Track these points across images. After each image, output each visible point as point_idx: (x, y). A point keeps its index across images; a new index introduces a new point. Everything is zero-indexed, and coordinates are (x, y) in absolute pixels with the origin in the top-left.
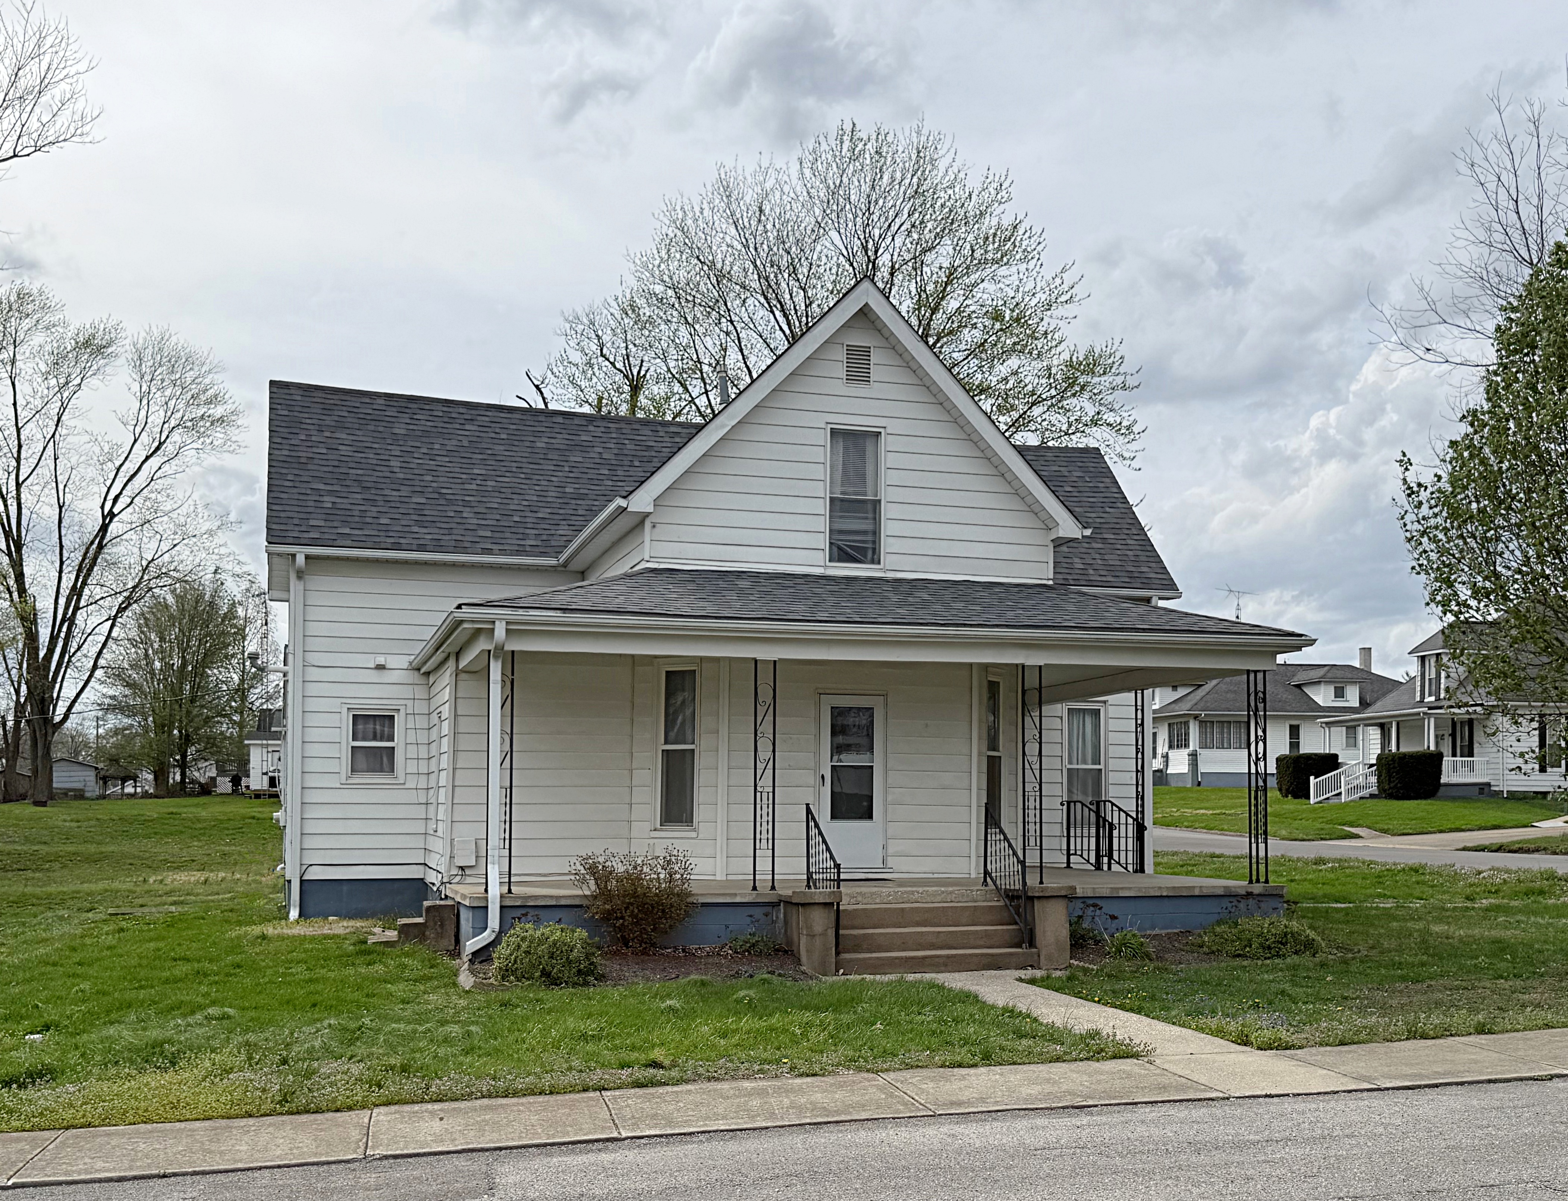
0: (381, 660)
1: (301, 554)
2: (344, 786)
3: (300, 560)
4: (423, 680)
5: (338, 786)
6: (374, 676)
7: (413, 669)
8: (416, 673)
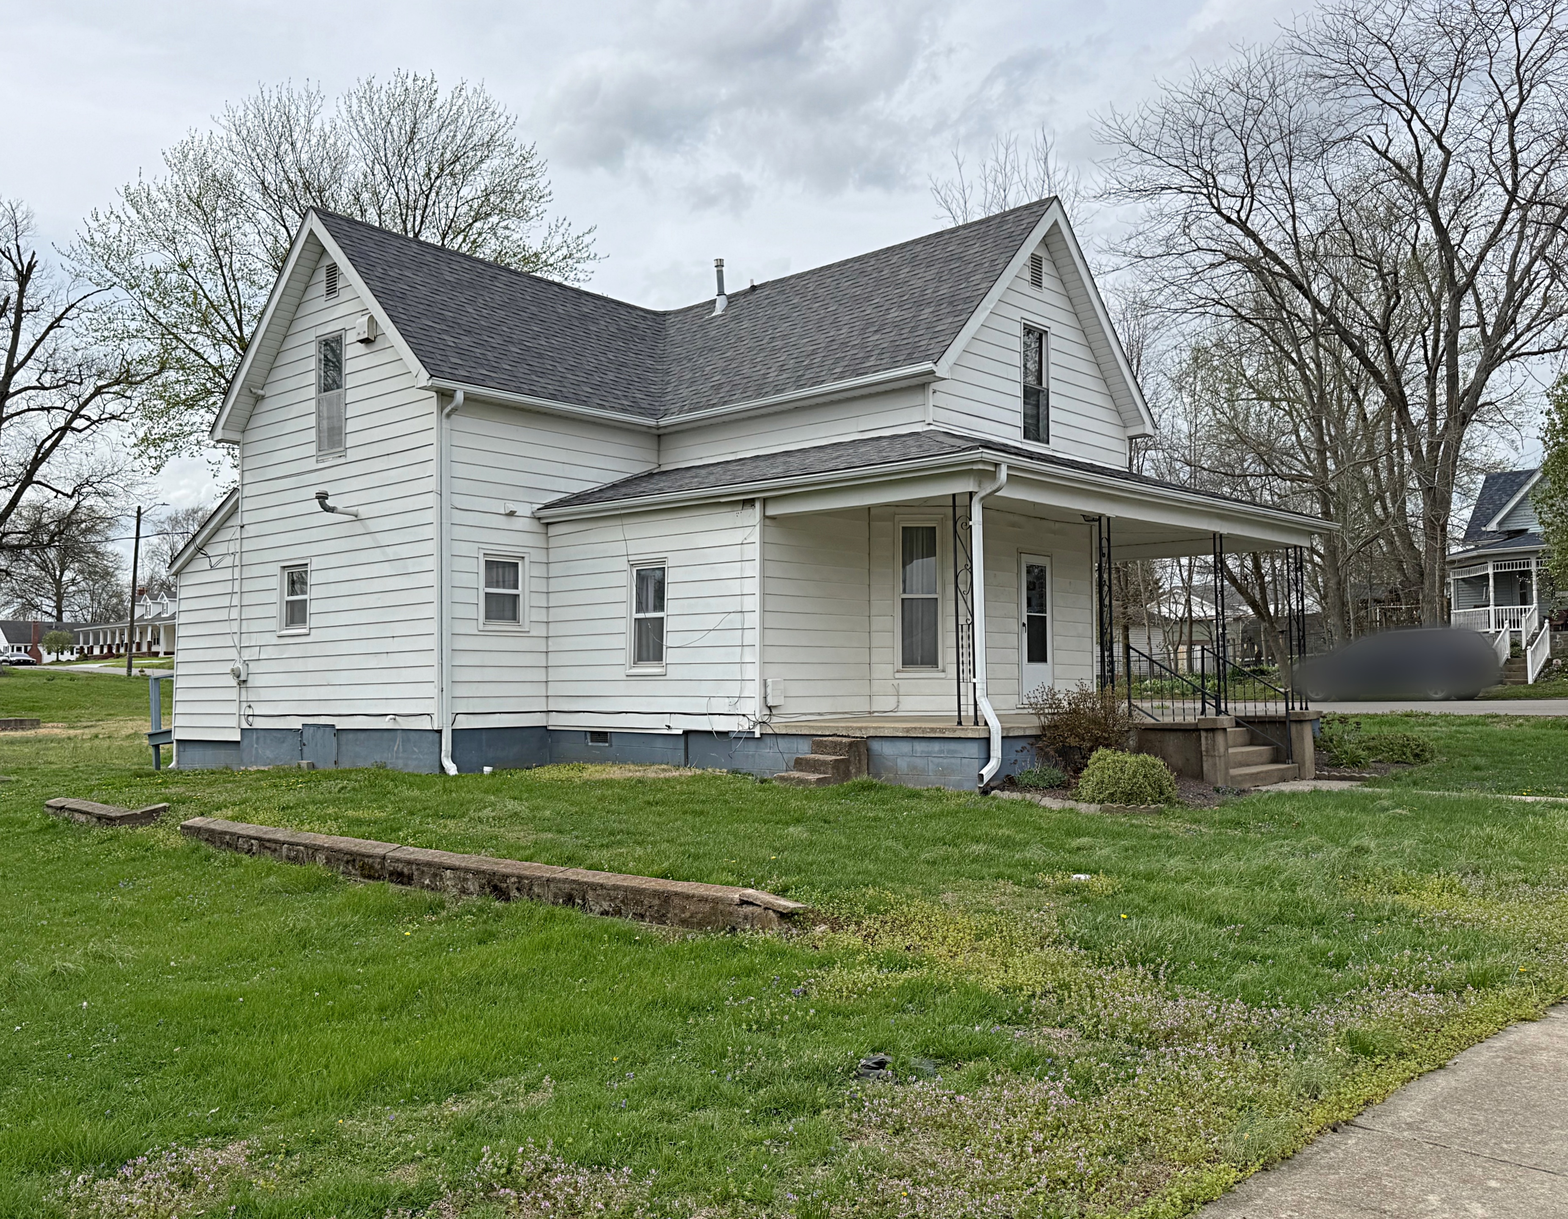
0: (512, 507)
1: (461, 391)
2: (483, 634)
3: (460, 397)
4: (542, 529)
5: (477, 633)
6: (503, 522)
7: (535, 518)
8: (536, 522)
